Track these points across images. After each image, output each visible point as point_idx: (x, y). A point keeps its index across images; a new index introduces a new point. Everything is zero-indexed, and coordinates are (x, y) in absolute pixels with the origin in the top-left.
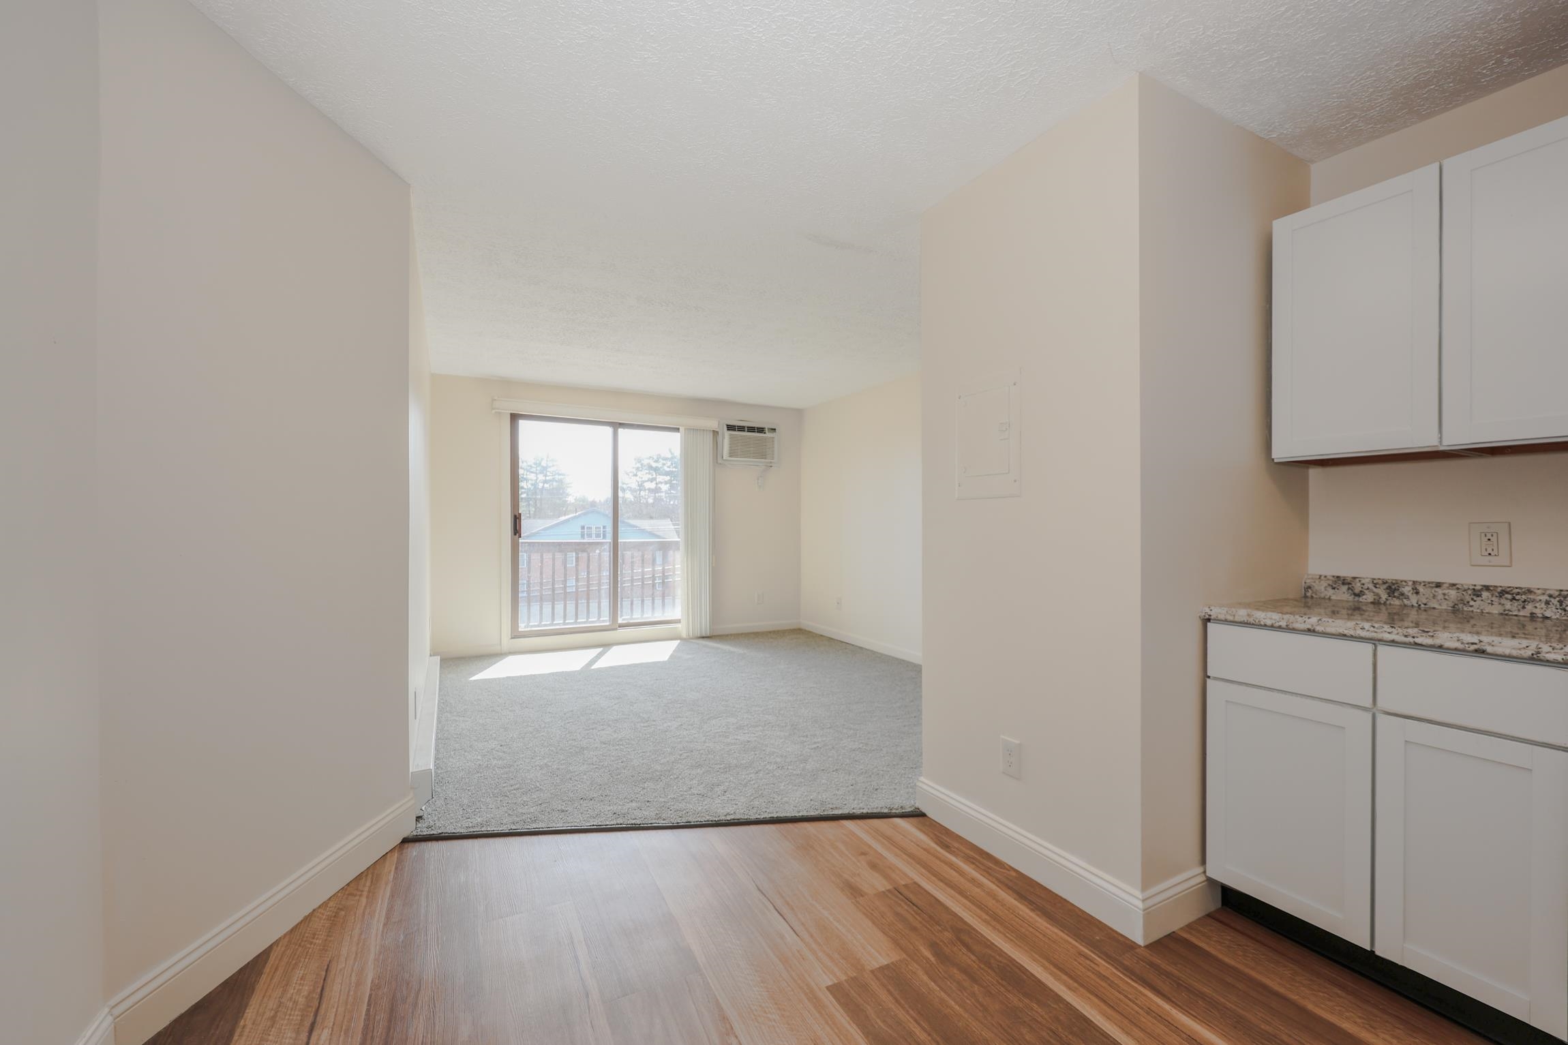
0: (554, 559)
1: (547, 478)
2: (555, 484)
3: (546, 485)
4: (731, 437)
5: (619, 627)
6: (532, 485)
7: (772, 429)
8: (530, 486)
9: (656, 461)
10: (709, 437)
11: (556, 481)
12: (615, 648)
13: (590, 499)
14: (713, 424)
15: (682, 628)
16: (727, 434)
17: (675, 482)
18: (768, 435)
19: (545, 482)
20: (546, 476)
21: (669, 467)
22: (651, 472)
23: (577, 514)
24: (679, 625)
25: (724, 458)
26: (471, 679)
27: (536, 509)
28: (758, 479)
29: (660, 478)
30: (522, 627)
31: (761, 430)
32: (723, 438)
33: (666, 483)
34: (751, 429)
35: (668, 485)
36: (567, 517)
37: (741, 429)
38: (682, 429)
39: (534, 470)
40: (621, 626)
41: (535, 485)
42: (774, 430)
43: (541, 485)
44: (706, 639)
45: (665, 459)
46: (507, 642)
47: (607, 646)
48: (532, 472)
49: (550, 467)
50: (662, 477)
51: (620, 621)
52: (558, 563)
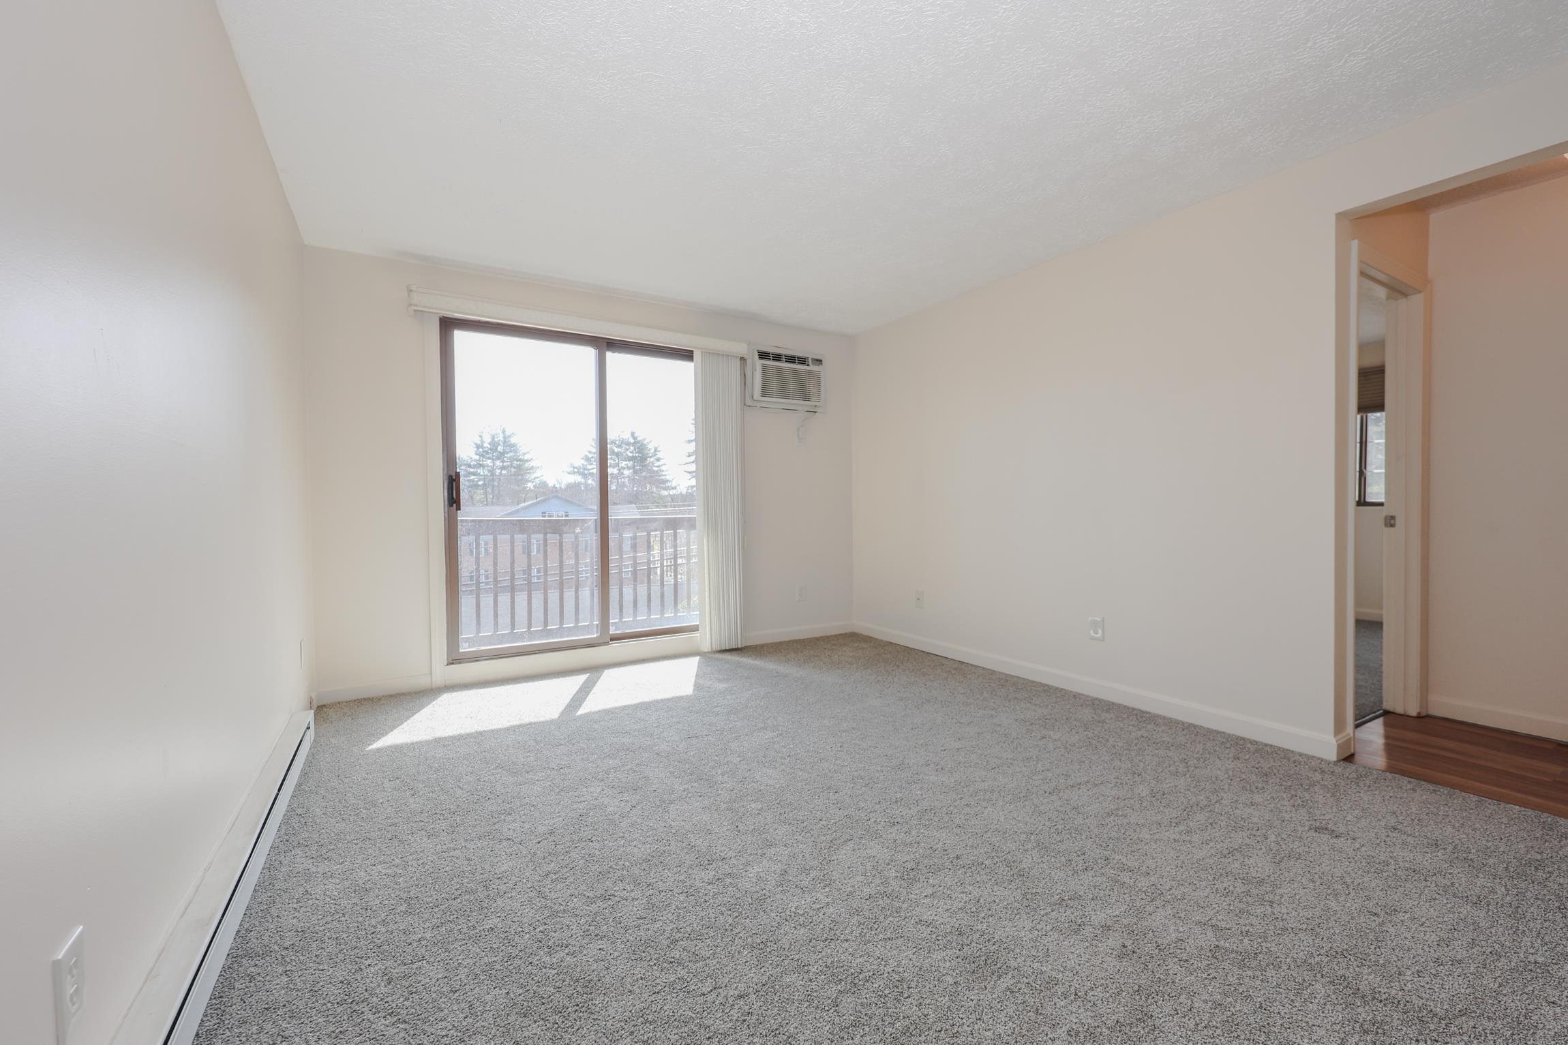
0: (512, 543)
1: (505, 464)
2: (513, 470)
3: (504, 472)
4: (764, 366)
5: (612, 640)
6: (489, 471)
7: (817, 360)
8: (486, 473)
9: (619, 446)
10: (736, 364)
11: (515, 468)
12: (608, 673)
13: (550, 484)
14: (741, 349)
15: (703, 638)
16: (759, 363)
17: (638, 468)
18: (812, 368)
19: (503, 468)
20: (503, 462)
21: (631, 452)
22: (613, 457)
23: (538, 500)
24: (697, 634)
25: (755, 398)
26: (371, 747)
27: (494, 496)
28: (798, 430)
29: (623, 464)
30: (464, 648)
31: (802, 361)
32: (754, 370)
33: (628, 468)
34: (790, 359)
35: (631, 471)
36: (526, 504)
37: (777, 357)
38: (697, 355)
39: (489, 455)
40: (614, 638)
41: (492, 472)
42: (819, 362)
43: (498, 471)
44: (734, 652)
45: (628, 444)
46: (442, 672)
47: (596, 669)
48: (488, 458)
49: (507, 453)
50: (624, 463)
51: (613, 631)
52: (518, 549)
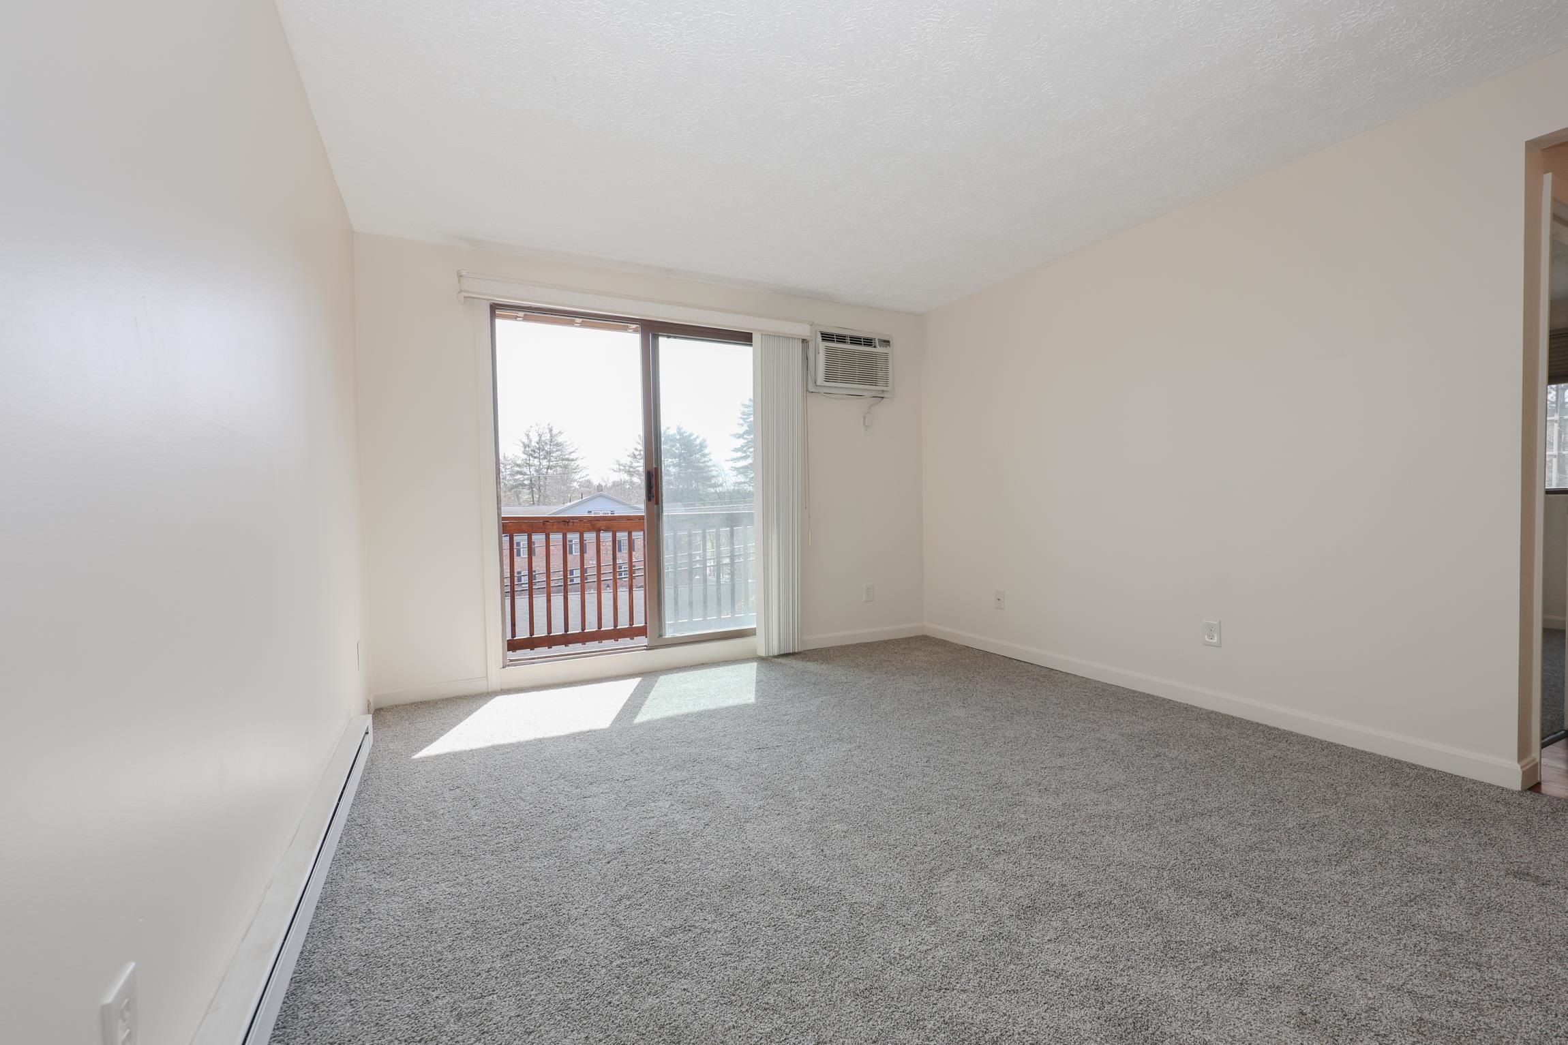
1: (551, 463)
2: (560, 469)
3: (550, 471)
4: (828, 349)
5: (666, 644)
6: (535, 470)
7: (885, 341)
8: (533, 472)
10: (798, 346)
11: (562, 467)
12: (663, 679)
13: (596, 483)
14: (804, 330)
15: (759, 645)
16: (822, 345)
18: (880, 349)
19: (549, 468)
20: (549, 461)
21: (677, 449)
23: (584, 497)
24: (757, 638)
25: (818, 384)
27: (540, 496)
28: (864, 418)
31: (868, 342)
32: (817, 352)
34: (855, 340)
36: (572, 502)
37: (841, 339)
38: (756, 338)
39: (536, 455)
40: (668, 643)
41: (538, 471)
42: (887, 343)
43: (544, 471)
44: (795, 657)
45: (674, 440)
46: (497, 675)
47: (650, 674)
48: (535, 458)
49: (554, 452)
51: (667, 635)
